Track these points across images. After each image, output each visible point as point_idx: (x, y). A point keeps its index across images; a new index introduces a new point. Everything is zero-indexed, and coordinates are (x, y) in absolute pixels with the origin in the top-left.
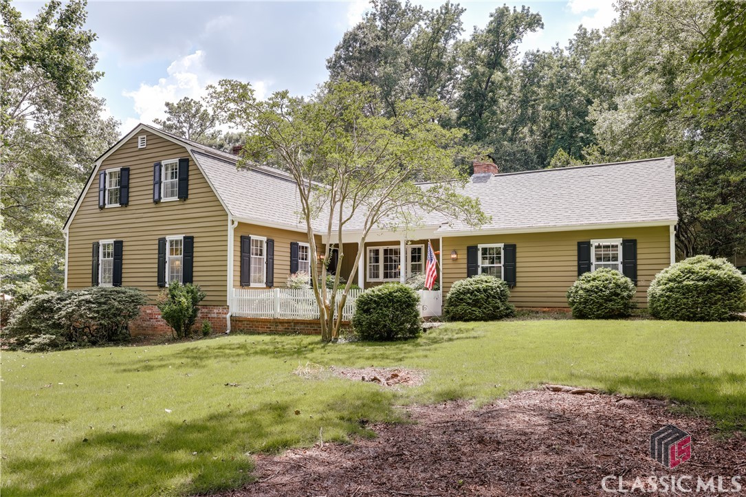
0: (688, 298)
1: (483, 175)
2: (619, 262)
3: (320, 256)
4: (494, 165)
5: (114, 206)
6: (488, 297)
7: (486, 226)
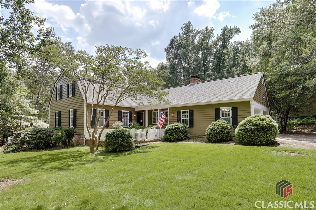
0: (247, 134)
1: (193, 83)
2: (231, 117)
3: (134, 115)
4: (198, 79)
5: (59, 99)
6: (176, 132)
7: (183, 103)
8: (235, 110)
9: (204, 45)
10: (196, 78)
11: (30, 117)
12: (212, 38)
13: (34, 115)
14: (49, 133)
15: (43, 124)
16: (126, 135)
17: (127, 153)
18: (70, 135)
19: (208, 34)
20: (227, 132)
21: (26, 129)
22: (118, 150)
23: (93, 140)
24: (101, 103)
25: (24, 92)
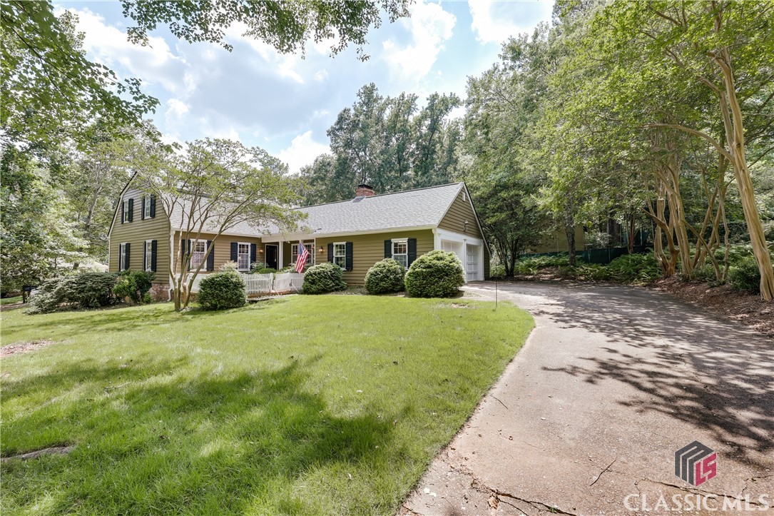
0: (417, 280)
1: (361, 197)
2: (406, 254)
3: (259, 251)
4: (370, 190)
5: (127, 222)
6: (321, 278)
7: (338, 231)
8: (412, 243)
9: (398, 125)
10: (365, 189)
11: (73, 253)
12: (414, 113)
13: (81, 250)
14: (107, 281)
15: (97, 266)
16: (232, 282)
17: (231, 311)
18: (143, 284)
19: (406, 104)
20: (395, 278)
21: (66, 274)
22: (219, 306)
23: (180, 291)
24: (196, 229)
25: (64, 208)
